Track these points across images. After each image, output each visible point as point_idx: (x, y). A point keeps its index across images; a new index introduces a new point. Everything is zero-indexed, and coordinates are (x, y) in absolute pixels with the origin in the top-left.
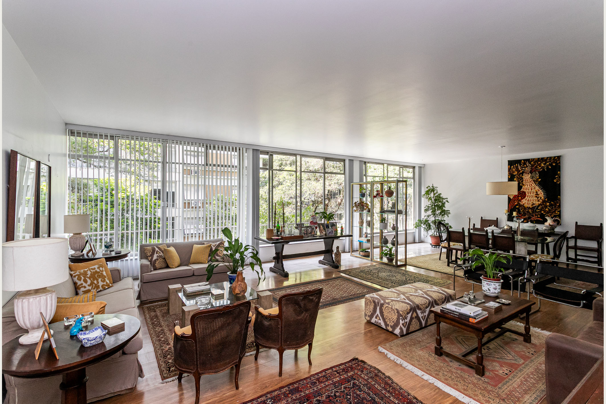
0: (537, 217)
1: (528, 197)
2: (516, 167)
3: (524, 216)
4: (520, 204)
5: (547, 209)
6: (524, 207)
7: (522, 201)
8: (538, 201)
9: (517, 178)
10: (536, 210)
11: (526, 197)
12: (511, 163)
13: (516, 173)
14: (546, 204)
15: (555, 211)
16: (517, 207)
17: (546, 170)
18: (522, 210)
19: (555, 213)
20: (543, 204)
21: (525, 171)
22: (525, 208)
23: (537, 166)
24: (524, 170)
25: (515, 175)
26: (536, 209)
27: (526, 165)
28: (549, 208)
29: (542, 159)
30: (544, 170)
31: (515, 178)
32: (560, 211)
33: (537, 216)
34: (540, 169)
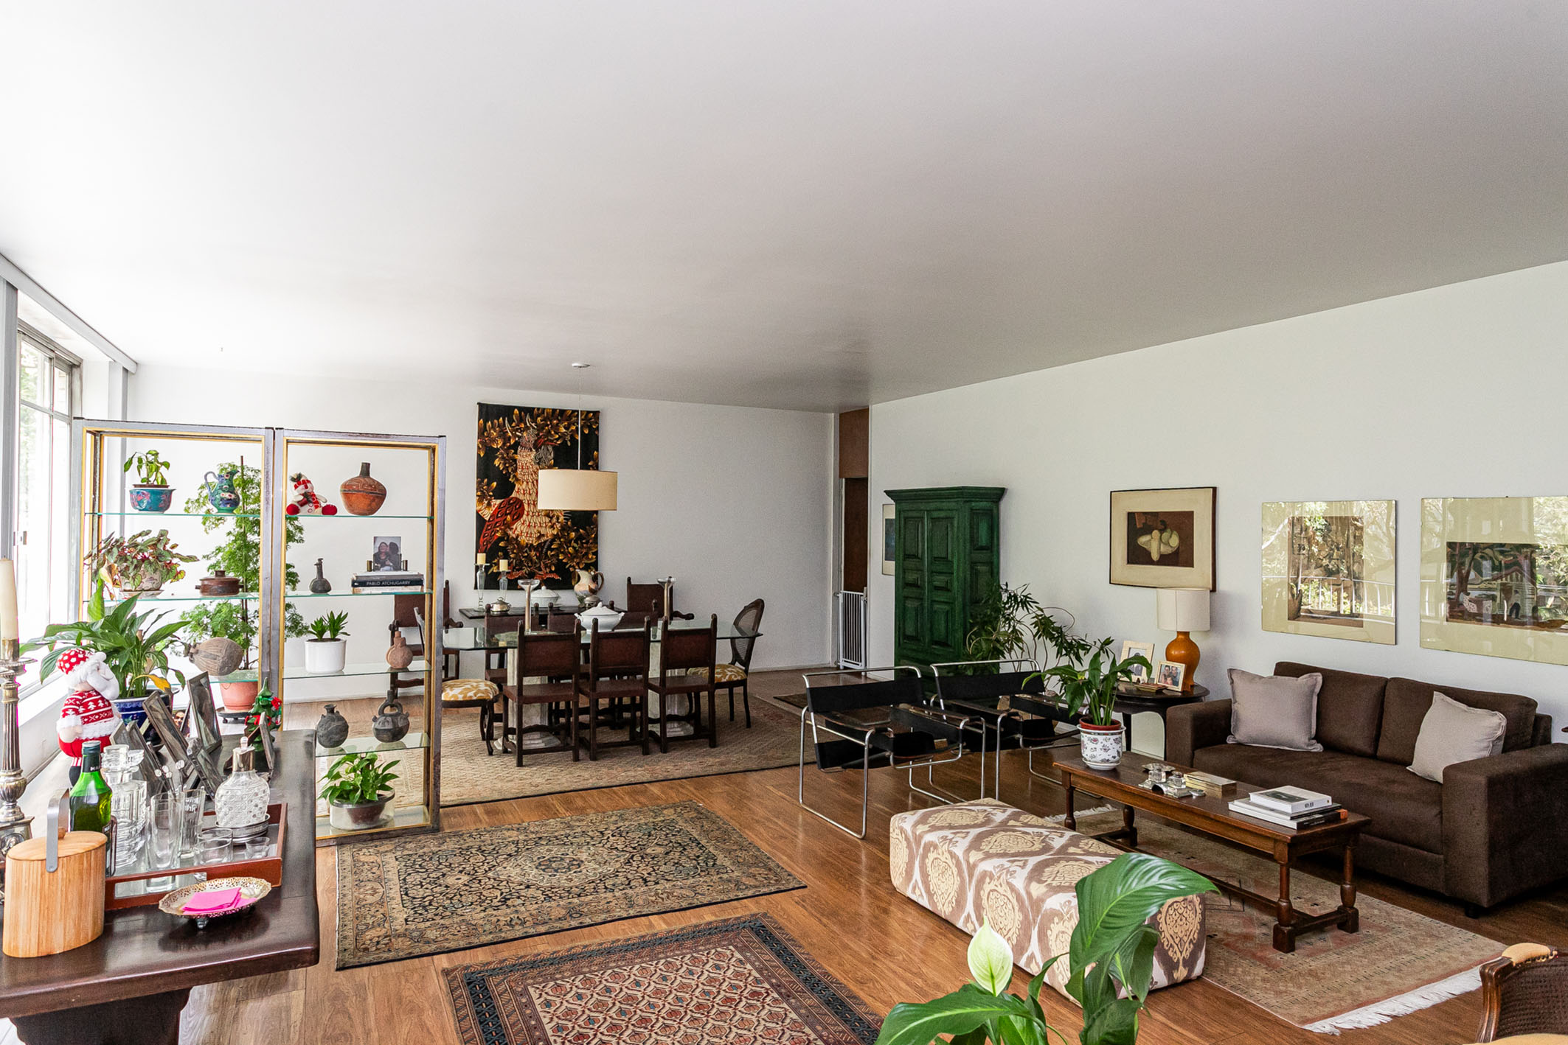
0: (548, 570)
1: (528, 515)
2: (499, 426)
3: (518, 570)
4: (508, 535)
5: (571, 549)
6: (518, 543)
7: (514, 527)
8: (552, 527)
9: (503, 458)
10: (546, 552)
11: (524, 516)
12: (488, 412)
13: (500, 443)
14: (568, 534)
15: (587, 554)
16: (501, 544)
17: (569, 444)
18: (513, 553)
19: (588, 558)
20: (563, 536)
21: (523, 441)
22: (520, 547)
23: (549, 432)
24: (520, 437)
25: (497, 450)
26: (547, 550)
27: (526, 424)
28: (575, 545)
29: (561, 414)
30: (565, 442)
31: (497, 457)
32: (596, 554)
33: (550, 568)
34: (557, 439)
